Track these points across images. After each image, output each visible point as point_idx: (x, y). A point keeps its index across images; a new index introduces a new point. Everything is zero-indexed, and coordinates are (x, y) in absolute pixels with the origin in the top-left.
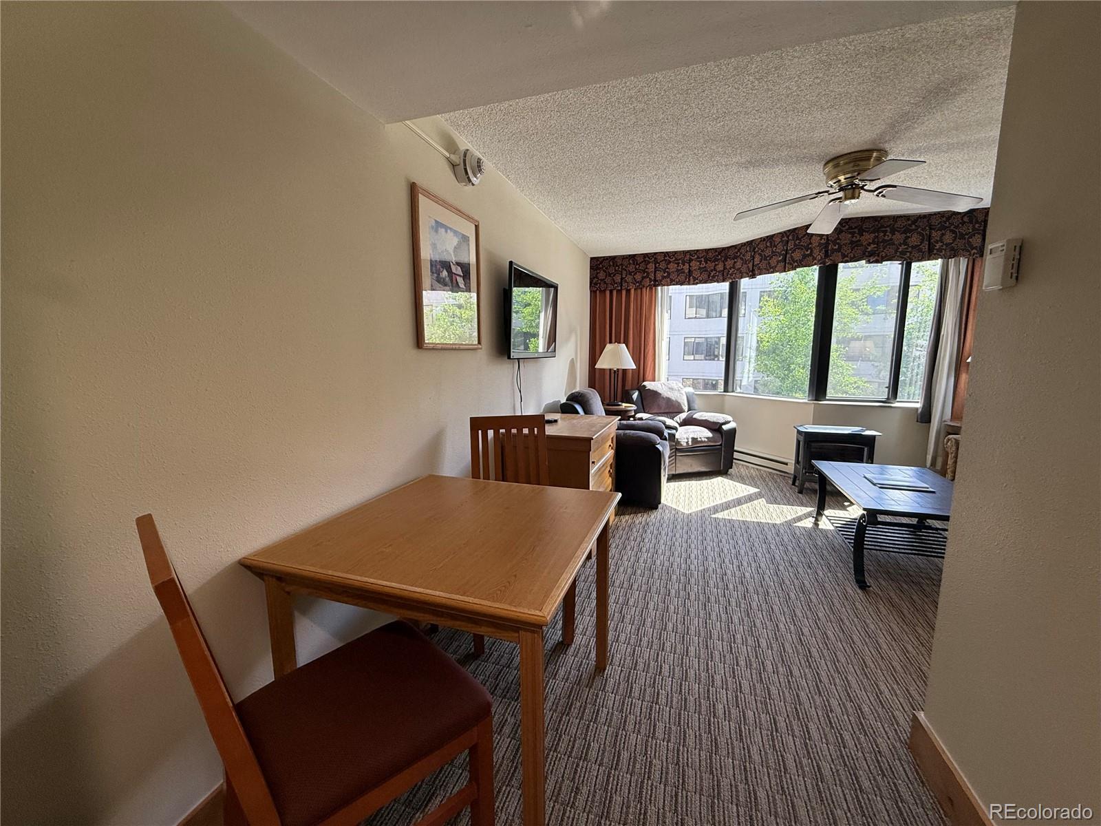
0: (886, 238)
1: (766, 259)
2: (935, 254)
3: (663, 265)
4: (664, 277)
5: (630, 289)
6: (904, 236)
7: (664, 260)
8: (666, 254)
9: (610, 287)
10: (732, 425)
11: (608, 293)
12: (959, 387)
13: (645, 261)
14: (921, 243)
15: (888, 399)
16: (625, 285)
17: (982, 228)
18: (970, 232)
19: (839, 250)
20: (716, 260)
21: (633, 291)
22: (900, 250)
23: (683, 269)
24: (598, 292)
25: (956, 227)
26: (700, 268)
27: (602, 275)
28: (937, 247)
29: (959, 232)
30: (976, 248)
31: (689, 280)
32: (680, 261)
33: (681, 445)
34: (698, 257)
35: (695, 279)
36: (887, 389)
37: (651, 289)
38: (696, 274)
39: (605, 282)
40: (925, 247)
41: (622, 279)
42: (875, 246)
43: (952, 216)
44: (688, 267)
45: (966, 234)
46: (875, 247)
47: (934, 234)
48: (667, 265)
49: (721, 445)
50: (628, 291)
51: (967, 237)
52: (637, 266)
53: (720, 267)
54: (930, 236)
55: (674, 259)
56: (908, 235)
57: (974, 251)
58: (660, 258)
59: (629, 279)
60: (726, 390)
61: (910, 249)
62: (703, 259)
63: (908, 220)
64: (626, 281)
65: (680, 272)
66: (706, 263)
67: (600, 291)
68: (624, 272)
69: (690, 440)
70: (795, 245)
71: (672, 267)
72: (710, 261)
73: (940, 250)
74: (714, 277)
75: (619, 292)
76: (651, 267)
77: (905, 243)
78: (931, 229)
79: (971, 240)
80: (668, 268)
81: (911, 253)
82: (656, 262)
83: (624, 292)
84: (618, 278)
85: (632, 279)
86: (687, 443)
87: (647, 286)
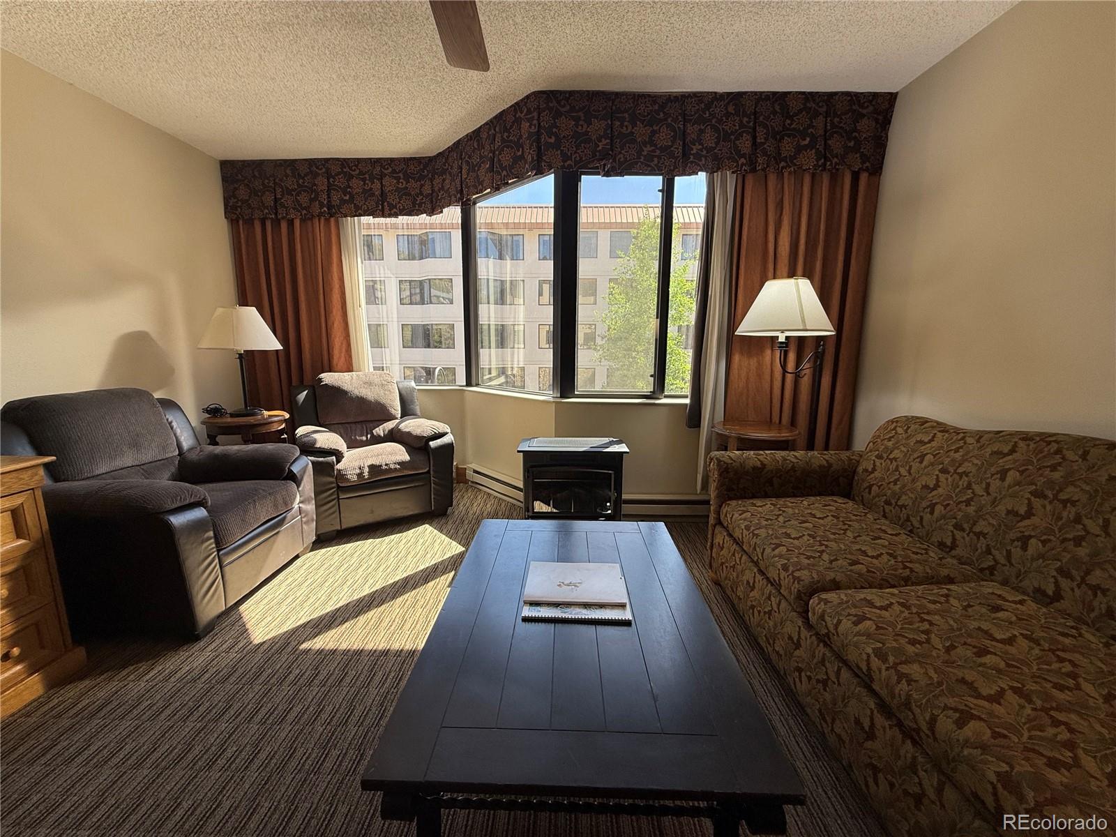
0: (624, 130)
1: (474, 171)
2: (692, 162)
3: (340, 181)
4: (343, 202)
5: (293, 220)
6: (649, 130)
7: (342, 172)
8: (344, 162)
9: (257, 214)
10: (448, 439)
11: (256, 225)
12: (731, 374)
13: (311, 172)
14: (673, 142)
15: (653, 392)
16: (281, 211)
17: (751, 124)
18: (736, 131)
19: (557, 146)
20: (422, 178)
21: (297, 223)
22: (645, 153)
23: (371, 189)
24: (241, 222)
25: (720, 121)
26: (398, 190)
27: (242, 193)
28: (694, 151)
29: (723, 128)
30: (743, 156)
31: (383, 207)
32: (367, 176)
33: (348, 480)
34: (394, 171)
35: (391, 207)
36: (652, 378)
37: (327, 221)
38: (392, 199)
39: (250, 207)
40: (678, 150)
41: (276, 200)
42: (608, 141)
43: (712, 102)
44: (379, 185)
45: (732, 133)
46: (606, 144)
47: (689, 128)
48: (348, 181)
49: (428, 472)
50: (291, 223)
51: (733, 137)
52: (301, 181)
53: (427, 190)
54: (684, 131)
55: (357, 172)
56: (655, 128)
57: (743, 160)
58: (335, 169)
59: (288, 200)
60: (469, 384)
61: (658, 152)
62: (401, 175)
63: (655, 102)
64: (283, 205)
65: (368, 193)
66: (408, 182)
67: (245, 222)
68: (279, 190)
69: (366, 470)
70: (503, 140)
71: (356, 184)
72: (414, 178)
73: (698, 156)
74: (420, 205)
75: (276, 223)
76: (322, 183)
77: (651, 142)
78: (685, 121)
79: (737, 142)
80: (350, 187)
81: (659, 157)
82: (329, 175)
83: (284, 225)
84: (269, 199)
85: (293, 201)
86: (360, 475)
87: (319, 216)
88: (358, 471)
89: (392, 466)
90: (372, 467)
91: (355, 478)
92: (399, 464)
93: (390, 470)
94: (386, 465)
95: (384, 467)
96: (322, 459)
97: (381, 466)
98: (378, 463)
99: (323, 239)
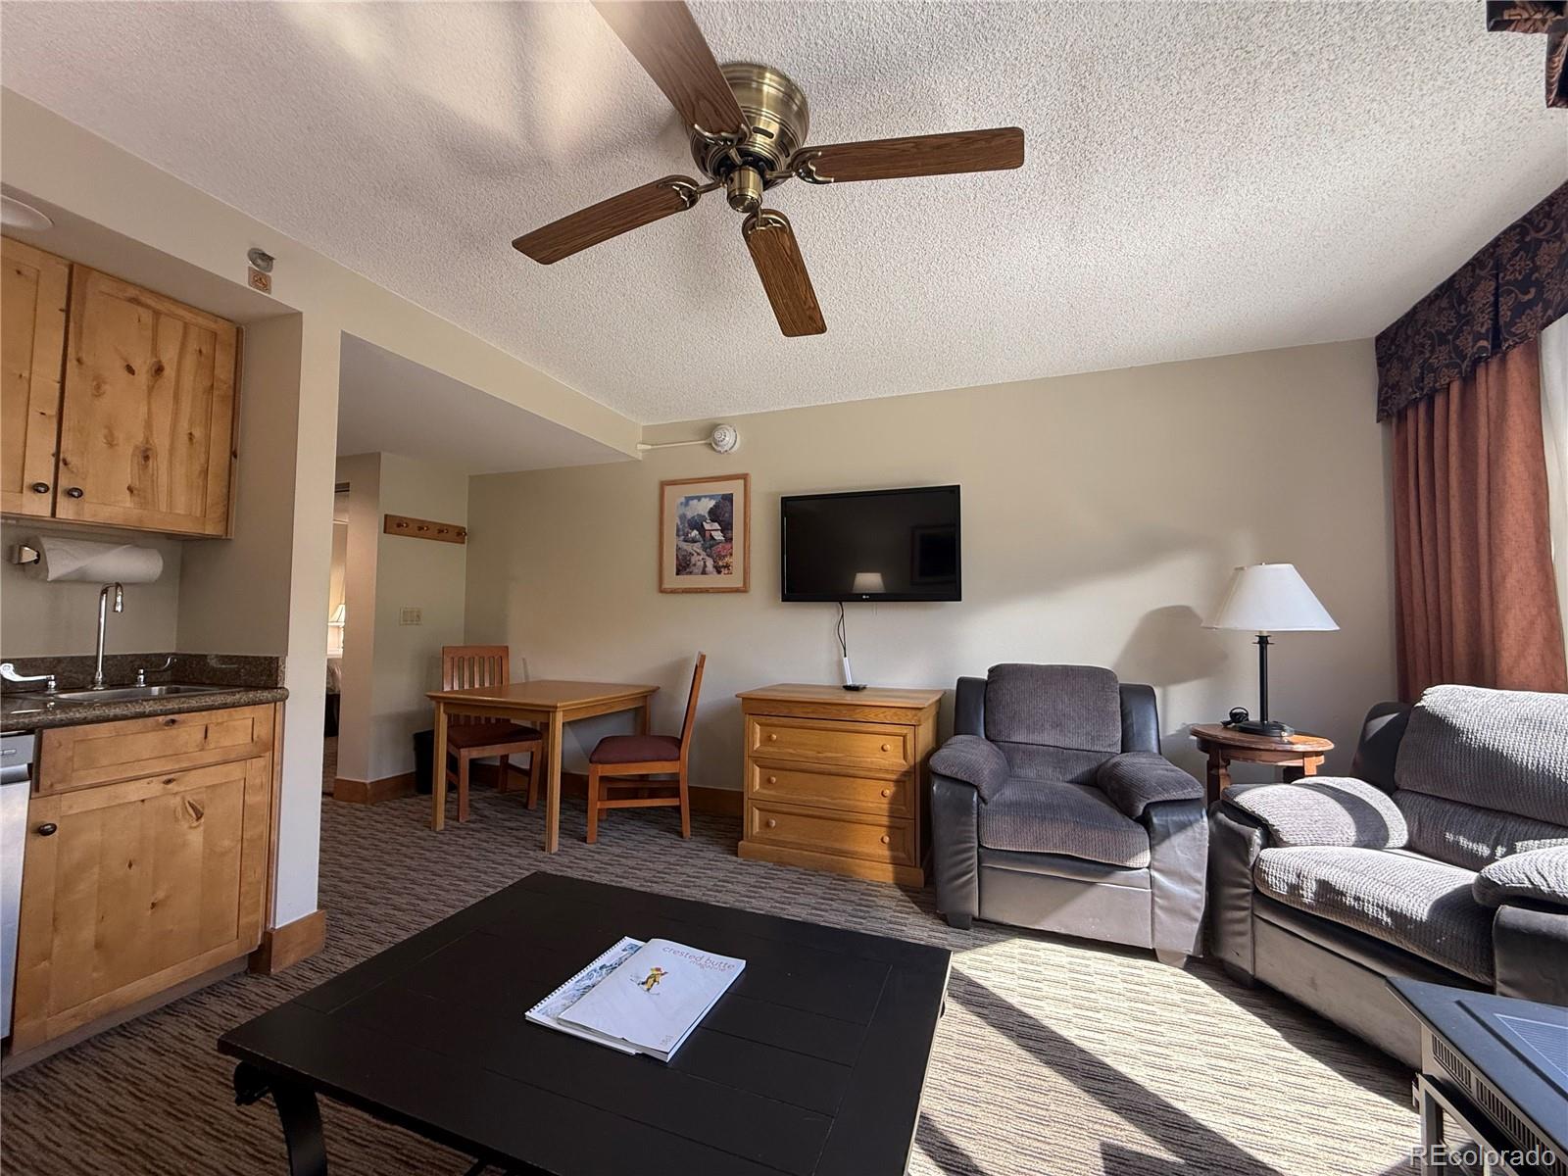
11: (1410, 416)
33: (1267, 885)
50: (1447, 392)
52: (1462, 309)
68: (1428, 344)
69: (1311, 886)
83: (1438, 404)
86: (1294, 889)
88: (1293, 880)
89: (1371, 910)
90: (1324, 886)
91: (1284, 890)
92: (1391, 913)
93: (1361, 915)
94: (1357, 899)
95: (1349, 901)
96: (1236, 824)
97: (1342, 894)
98: (1340, 886)
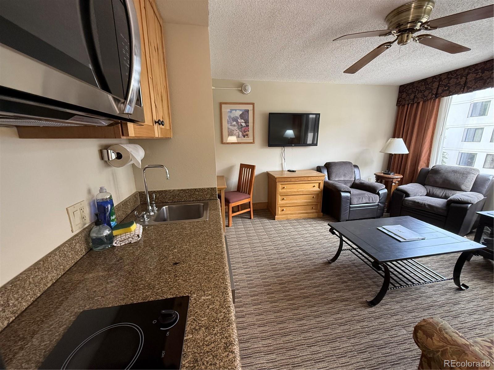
3: (445, 82)
4: (444, 91)
7: (447, 78)
8: (450, 74)
9: (408, 102)
11: (406, 106)
13: (433, 81)
16: (416, 100)
21: (421, 103)
23: (460, 82)
24: (401, 106)
26: (476, 79)
27: (404, 96)
31: (464, 89)
32: (459, 76)
34: (476, 70)
35: (469, 88)
37: (435, 100)
38: (470, 84)
39: (405, 100)
41: (415, 96)
44: (465, 79)
48: (449, 81)
50: (418, 103)
52: (427, 86)
55: (455, 75)
58: (444, 77)
59: (420, 95)
62: (480, 70)
64: (417, 98)
65: (458, 84)
66: (484, 73)
68: (417, 92)
71: (453, 81)
72: (488, 71)
75: (413, 104)
76: (436, 85)
80: (449, 83)
82: (440, 81)
83: (415, 105)
84: (412, 96)
85: (422, 95)
87: (431, 99)
99: (430, 108)
